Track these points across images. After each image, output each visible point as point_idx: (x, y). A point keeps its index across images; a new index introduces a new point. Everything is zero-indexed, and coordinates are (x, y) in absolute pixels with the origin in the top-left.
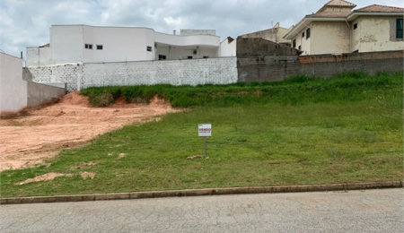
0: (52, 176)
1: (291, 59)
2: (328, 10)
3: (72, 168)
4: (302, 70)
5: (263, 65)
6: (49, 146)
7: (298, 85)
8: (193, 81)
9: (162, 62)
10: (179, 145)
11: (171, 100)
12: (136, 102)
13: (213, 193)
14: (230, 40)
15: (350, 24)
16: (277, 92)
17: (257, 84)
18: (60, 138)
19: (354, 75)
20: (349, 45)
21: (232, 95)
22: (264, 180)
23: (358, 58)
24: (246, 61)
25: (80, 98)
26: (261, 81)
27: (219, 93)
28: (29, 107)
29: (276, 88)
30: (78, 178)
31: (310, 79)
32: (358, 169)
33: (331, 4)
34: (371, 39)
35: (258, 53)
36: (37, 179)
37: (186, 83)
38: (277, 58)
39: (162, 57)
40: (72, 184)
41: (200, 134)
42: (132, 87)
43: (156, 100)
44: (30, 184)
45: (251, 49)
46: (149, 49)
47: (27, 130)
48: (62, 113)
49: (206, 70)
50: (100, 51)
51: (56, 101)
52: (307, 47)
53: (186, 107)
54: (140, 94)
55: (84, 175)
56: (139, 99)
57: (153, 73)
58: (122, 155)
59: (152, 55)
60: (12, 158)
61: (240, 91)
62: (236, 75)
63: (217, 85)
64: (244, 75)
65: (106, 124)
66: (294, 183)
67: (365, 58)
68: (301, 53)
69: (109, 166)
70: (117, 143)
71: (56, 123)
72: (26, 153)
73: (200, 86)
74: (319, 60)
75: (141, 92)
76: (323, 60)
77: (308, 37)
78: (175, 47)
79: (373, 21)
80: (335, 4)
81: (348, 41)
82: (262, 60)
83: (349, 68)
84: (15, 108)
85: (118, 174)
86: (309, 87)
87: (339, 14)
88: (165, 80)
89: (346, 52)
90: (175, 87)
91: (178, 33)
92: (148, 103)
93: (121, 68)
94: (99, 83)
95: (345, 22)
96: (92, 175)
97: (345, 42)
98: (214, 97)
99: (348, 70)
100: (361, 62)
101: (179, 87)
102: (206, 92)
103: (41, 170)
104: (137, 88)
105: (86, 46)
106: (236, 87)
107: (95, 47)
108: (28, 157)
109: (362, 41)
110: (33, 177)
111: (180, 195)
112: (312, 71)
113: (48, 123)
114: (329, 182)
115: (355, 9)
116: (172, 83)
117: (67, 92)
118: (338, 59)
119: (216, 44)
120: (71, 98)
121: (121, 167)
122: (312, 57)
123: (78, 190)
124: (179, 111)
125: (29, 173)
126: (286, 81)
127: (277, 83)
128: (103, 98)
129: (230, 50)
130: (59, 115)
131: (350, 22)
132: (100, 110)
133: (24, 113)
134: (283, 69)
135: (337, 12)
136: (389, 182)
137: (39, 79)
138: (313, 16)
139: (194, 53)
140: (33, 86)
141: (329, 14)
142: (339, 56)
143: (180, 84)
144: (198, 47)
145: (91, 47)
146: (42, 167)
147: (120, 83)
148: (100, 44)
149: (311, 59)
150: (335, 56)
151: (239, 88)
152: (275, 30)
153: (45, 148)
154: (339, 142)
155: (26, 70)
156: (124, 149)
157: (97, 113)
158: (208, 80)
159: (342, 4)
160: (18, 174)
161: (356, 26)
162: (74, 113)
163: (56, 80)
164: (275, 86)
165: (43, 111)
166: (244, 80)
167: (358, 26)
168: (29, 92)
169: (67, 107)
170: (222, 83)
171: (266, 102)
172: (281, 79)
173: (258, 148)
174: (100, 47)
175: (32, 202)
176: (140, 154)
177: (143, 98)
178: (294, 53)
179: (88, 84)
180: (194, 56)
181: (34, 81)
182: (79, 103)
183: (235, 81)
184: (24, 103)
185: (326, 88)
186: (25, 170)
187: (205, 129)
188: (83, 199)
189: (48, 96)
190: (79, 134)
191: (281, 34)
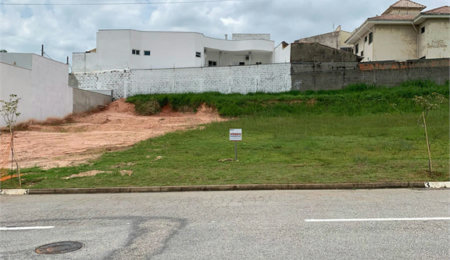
0: (94, 173)
1: (350, 65)
2: (393, 12)
3: (113, 167)
4: (363, 78)
5: (319, 73)
6: (93, 149)
7: (356, 94)
8: (244, 88)
9: (212, 68)
10: (215, 150)
11: (220, 108)
12: (183, 111)
13: (235, 189)
14: (285, 45)
15: (417, 28)
16: (333, 101)
17: (312, 92)
18: (103, 143)
19: (420, 84)
20: (416, 51)
21: (284, 104)
22: (282, 179)
23: (425, 65)
24: (301, 68)
25: (126, 106)
26: (316, 89)
27: (270, 102)
28: (74, 114)
29: (332, 97)
30: (116, 175)
31: (371, 88)
32: (375, 172)
33: (397, 5)
34: (441, 44)
35: (315, 59)
36: (81, 175)
37: (236, 90)
38: (335, 65)
39: (212, 64)
40: (112, 179)
41: (231, 138)
42: (179, 95)
43: (204, 109)
44: (74, 178)
45: (307, 54)
46: (198, 55)
47: (73, 135)
48: (107, 121)
49: (257, 77)
50: (147, 56)
51: (102, 109)
52: (369, 53)
53: (236, 116)
54: (187, 102)
55: (123, 172)
56: (186, 107)
57: (201, 80)
58: (159, 157)
59: (201, 61)
60: (59, 159)
61: (293, 100)
62: (289, 82)
63: (269, 94)
64: (298, 83)
65: (150, 131)
66: (310, 182)
67: (432, 65)
68: (361, 59)
69: (145, 166)
70: (157, 148)
71: (100, 130)
72: (71, 155)
73: (250, 94)
74: (381, 67)
75: (189, 100)
76: (386, 67)
77: (370, 42)
78: (226, 53)
79: (443, 24)
80: (402, 6)
81: (415, 47)
82: (319, 66)
83: (415, 76)
84: (61, 115)
85: (153, 172)
86: (369, 96)
87: (405, 17)
88: (213, 88)
89: (412, 58)
90: (224, 95)
91: (230, 37)
92: (196, 111)
93: (170, 74)
94: (145, 90)
95: (410, 25)
96: (130, 172)
97: (411, 47)
98: (265, 106)
99: (413, 78)
100: (428, 69)
101: (229, 95)
102: (255, 100)
103: (84, 168)
104: (184, 96)
105: (134, 52)
106: (289, 96)
107: (142, 53)
108: (73, 159)
109: (429, 46)
110: (77, 173)
111: (205, 189)
112: (373, 79)
113: (94, 129)
114: (342, 181)
115: (423, 11)
116: (221, 91)
117: (113, 100)
118: (403, 67)
119: (270, 50)
120: (117, 106)
121: (156, 167)
122: (374, 63)
123: (116, 184)
124: (227, 120)
125: (74, 170)
126: (345, 90)
127: (334, 92)
128: (150, 106)
129: (284, 56)
130: (105, 122)
131: (417, 26)
132: (146, 118)
133: (69, 120)
134: (340, 77)
135: (403, 15)
136: (397, 183)
137: (84, 86)
138: (377, 18)
139: (245, 59)
140: (79, 93)
141: (394, 16)
142: (403, 63)
143: (229, 92)
144: (250, 52)
145: (138, 52)
146: (85, 166)
147: (166, 90)
148: (147, 50)
149: (372, 66)
150: (399, 63)
151: (292, 96)
152: (336, 34)
153: (89, 151)
154: (372, 150)
155: (71, 76)
156: (163, 153)
157: (143, 121)
158: (260, 88)
159: (410, 5)
160: (65, 171)
161: (423, 30)
162: (119, 121)
163: (101, 86)
164: (332, 95)
165: (89, 118)
166: (298, 88)
167: (426, 30)
168: (74, 99)
169: (113, 115)
170: (274, 90)
171: (320, 112)
172: (339, 87)
173: (290, 154)
174: (147, 53)
175: (77, 192)
176: (176, 157)
177: (190, 106)
178: (354, 59)
179: (134, 91)
180: (246, 62)
181: (80, 87)
182: (125, 111)
183: (289, 89)
184: (69, 110)
185: (387, 98)
186: (70, 168)
187: (236, 134)
188: (120, 191)
189: (94, 103)
190: (122, 140)
191: (343, 38)
